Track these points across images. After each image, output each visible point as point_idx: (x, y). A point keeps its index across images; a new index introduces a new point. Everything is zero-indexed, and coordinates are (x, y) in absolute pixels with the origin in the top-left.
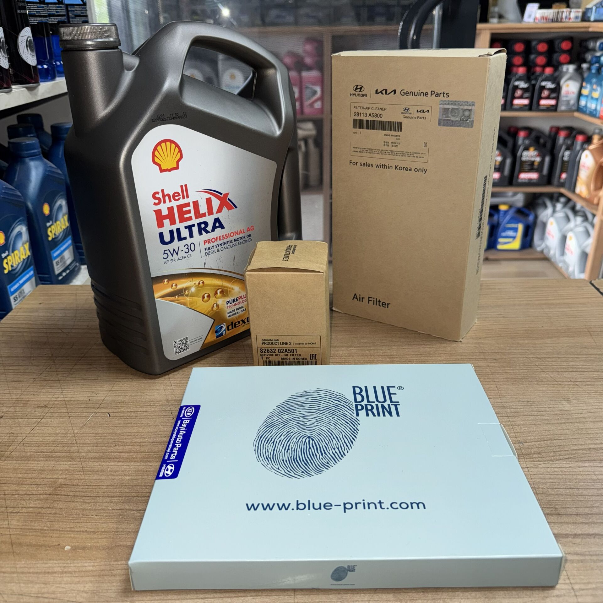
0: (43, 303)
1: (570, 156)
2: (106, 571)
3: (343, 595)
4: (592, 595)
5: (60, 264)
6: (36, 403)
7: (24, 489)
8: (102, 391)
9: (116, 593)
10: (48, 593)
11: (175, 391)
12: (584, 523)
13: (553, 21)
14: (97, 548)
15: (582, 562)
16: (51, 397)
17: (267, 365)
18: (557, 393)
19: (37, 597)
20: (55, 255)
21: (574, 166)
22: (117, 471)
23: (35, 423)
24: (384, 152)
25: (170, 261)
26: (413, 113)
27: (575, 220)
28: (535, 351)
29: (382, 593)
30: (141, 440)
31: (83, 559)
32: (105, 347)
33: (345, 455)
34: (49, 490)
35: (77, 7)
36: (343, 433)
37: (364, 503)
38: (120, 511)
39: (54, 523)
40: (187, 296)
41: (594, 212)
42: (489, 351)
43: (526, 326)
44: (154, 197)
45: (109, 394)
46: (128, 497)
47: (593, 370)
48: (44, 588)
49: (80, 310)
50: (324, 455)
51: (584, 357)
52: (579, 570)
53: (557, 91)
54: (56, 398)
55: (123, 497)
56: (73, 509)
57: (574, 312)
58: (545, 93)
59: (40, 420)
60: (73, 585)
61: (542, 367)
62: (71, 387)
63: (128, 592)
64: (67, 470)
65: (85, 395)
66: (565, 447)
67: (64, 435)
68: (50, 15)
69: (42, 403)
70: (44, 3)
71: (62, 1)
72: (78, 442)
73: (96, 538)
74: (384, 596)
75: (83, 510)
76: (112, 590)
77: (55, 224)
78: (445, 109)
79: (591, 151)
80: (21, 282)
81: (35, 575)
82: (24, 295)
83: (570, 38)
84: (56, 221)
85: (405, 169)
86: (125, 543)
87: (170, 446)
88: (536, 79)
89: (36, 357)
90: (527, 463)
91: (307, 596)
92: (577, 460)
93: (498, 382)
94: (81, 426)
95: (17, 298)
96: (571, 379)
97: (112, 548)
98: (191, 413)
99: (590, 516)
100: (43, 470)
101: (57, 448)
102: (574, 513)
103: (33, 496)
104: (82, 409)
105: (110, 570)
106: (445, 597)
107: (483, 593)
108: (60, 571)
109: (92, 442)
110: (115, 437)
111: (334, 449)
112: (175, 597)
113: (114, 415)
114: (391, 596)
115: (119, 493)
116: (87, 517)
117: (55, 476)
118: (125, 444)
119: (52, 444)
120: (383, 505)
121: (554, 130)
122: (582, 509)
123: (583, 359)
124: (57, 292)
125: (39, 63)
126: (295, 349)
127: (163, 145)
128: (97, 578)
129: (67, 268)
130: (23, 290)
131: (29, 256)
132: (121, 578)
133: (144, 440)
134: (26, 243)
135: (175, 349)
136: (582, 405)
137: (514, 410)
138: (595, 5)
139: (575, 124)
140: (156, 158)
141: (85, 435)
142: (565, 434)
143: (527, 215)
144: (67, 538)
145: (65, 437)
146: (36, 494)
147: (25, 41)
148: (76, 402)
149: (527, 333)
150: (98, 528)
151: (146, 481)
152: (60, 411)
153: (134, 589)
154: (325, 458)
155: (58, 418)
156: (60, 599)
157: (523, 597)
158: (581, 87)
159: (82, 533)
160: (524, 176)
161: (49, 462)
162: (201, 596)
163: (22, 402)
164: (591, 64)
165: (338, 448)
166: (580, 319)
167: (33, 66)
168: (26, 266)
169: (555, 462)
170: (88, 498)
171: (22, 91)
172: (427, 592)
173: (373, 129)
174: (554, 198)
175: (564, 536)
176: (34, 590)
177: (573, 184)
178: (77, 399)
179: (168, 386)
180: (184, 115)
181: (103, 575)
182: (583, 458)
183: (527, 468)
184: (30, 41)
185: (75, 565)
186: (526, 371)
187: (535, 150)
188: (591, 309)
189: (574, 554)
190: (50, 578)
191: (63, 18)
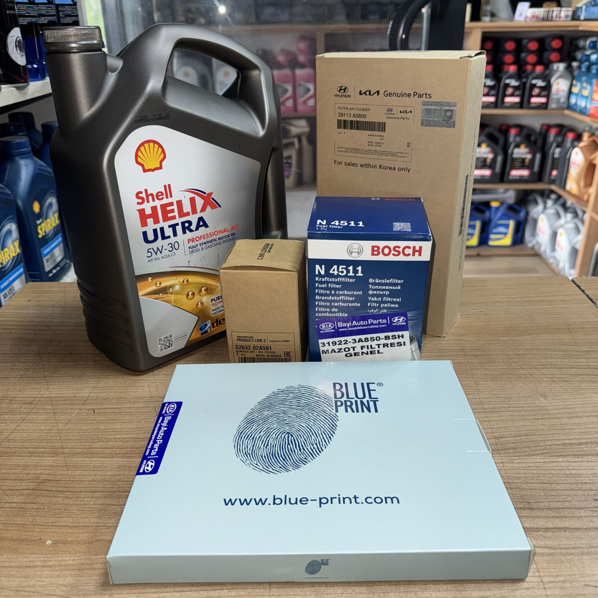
0: (32, 300)
1: (560, 153)
2: (85, 565)
3: (317, 588)
4: (560, 588)
5: (51, 261)
6: (22, 399)
7: (8, 484)
8: (87, 388)
9: (95, 587)
10: (29, 586)
11: (159, 387)
12: (556, 517)
13: (543, 19)
14: (78, 542)
15: (552, 555)
16: (37, 393)
17: (242, 362)
18: (534, 390)
19: (18, 591)
20: (45, 252)
21: (564, 163)
22: (100, 467)
23: (20, 419)
24: (369, 152)
25: (154, 260)
26: (396, 114)
27: (566, 217)
28: (514, 347)
29: (355, 586)
30: (124, 436)
31: (64, 553)
32: (91, 344)
33: (322, 450)
34: (32, 486)
35: (68, 7)
36: (322, 429)
37: (339, 498)
38: (102, 506)
39: (36, 518)
40: (171, 293)
41: (584, 209)
42: (469, 348)
43: (507, 323)
44: (137, 196)
45: (94, 391)
46: (110, 492)
47: (571, 367)
48: (24, 581)
49: (69, 307)
50: (302, 450)
51: (563, 353)
52: (549, 563)
53: (547, 89)
54: (41, 394)
55: (105, 492)
56: (55, 504)
57: (555, 309)
58: (536, 91)
59: (25, 416)
60: (53, 579)
61: (521, 363)
62: (57, 384)
63: (107, 585)
64: (51, 465)
65: (70, 392)
66: (541, 442)
67: (49, 431)
68: (41, 15)
69: (28, 399)
70: (33, 3)
71: (52, 1)
72: (62, 438)
73: (77, 533)
74: (357, 589)
75: (65, 504)
76: (91, 583)
77: (45, 222)
78: (427, 109)
79: (582, 148)
80: (11, 279)
81: (16, 569)
82: (14, 292)
83: (560, 37)
84: (46, 219)
85: (388, 168)
86: (105, 537)
87: (151, 442)
88: (527, 77)
89: (23, 354)
90: (502, 458)
91: (282, 589)
92: (551, 455)
93: (478, 378)
94: (66, 422)
95: (6, 295)
96: (549, 376)
97: (92, 542)
98: (173, 409)
99: (562, 510)
100: (26, 466)
101: (41, 444)
102: (546, 507)
103: (16, 491)
104: (67, 405)
105: (90, 564)
106: (417, 590)
107: (454, 585)
108: (41, 565)
109: (76, 438)
110: (99, 433)
111: (313, 445)
112: (153, 590)
113: (99, 412)
114: (364, 589)
115: (101, 489)
116: (69, 511)
117: (39, 472)
118: (109, 440)
119: (37, 440)
120: (358, 500)
121: (545, 127)
122: (554, 503)
123: (561, 355)
124: (46, 289)
125: (28, 62)
126: (269, 346)
127: (146, 145)
128: (76, 572)
129: (57, 265)
130: (13, 287)
131: (19, 254)
132: (100, 572)
133: (127, 436)
134: (15, 241)
135: (159, 346)
136: (558, 401)
137: (492, 406)
138: (585, 4)
139: (565, 122)
140: (139, 158)
141: (69, 431)
142: (541, 430)
143: (518, 212)
144: (48, 532)
145: (50, 433)
146: (19, 490)
147: (14, 41)
148: (61, 399)
149: (507, 330)
150: (79, 523)
151: (128, 477)
152: (46, 407)
153: (113, 583)
154: (303, 454)
155: (43, 414)
156: (39, 593)
157: (493, 590)
158: (571, 85)
159: (63, 527)
160: (515, 173)
161: (33, 458)
162: (178, 589)
163: (9, 399)
164: (581, 62)
165: (316, 444)
166: (560, 316)
167: (23, 66)
168: (16, 263)
169: (530, 458)
170: (70, 493)
171: (11, 90)
172: (400, 585)
173: (358, 129)
174: (545, 195)
175: (536, 530)
176: (14, 583)
177: (563, 181)
178: (62, 395)
179: (153, 383)
180: (167, 117)
181: (82, 569)
182: (557, 454)
183: (502, 463)
184: (19, 41)
185: (56, 559)
186: (505, 367)
187: (526, 147)
188: (572, 306)
189: (545, 548)
190: (31, 572)
191: (54, 18)
